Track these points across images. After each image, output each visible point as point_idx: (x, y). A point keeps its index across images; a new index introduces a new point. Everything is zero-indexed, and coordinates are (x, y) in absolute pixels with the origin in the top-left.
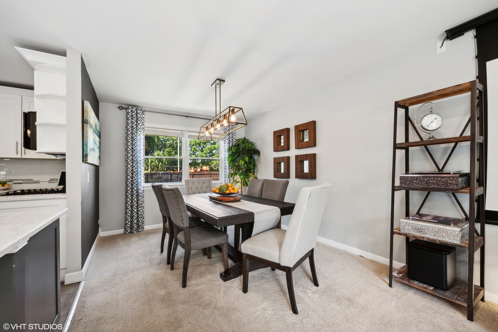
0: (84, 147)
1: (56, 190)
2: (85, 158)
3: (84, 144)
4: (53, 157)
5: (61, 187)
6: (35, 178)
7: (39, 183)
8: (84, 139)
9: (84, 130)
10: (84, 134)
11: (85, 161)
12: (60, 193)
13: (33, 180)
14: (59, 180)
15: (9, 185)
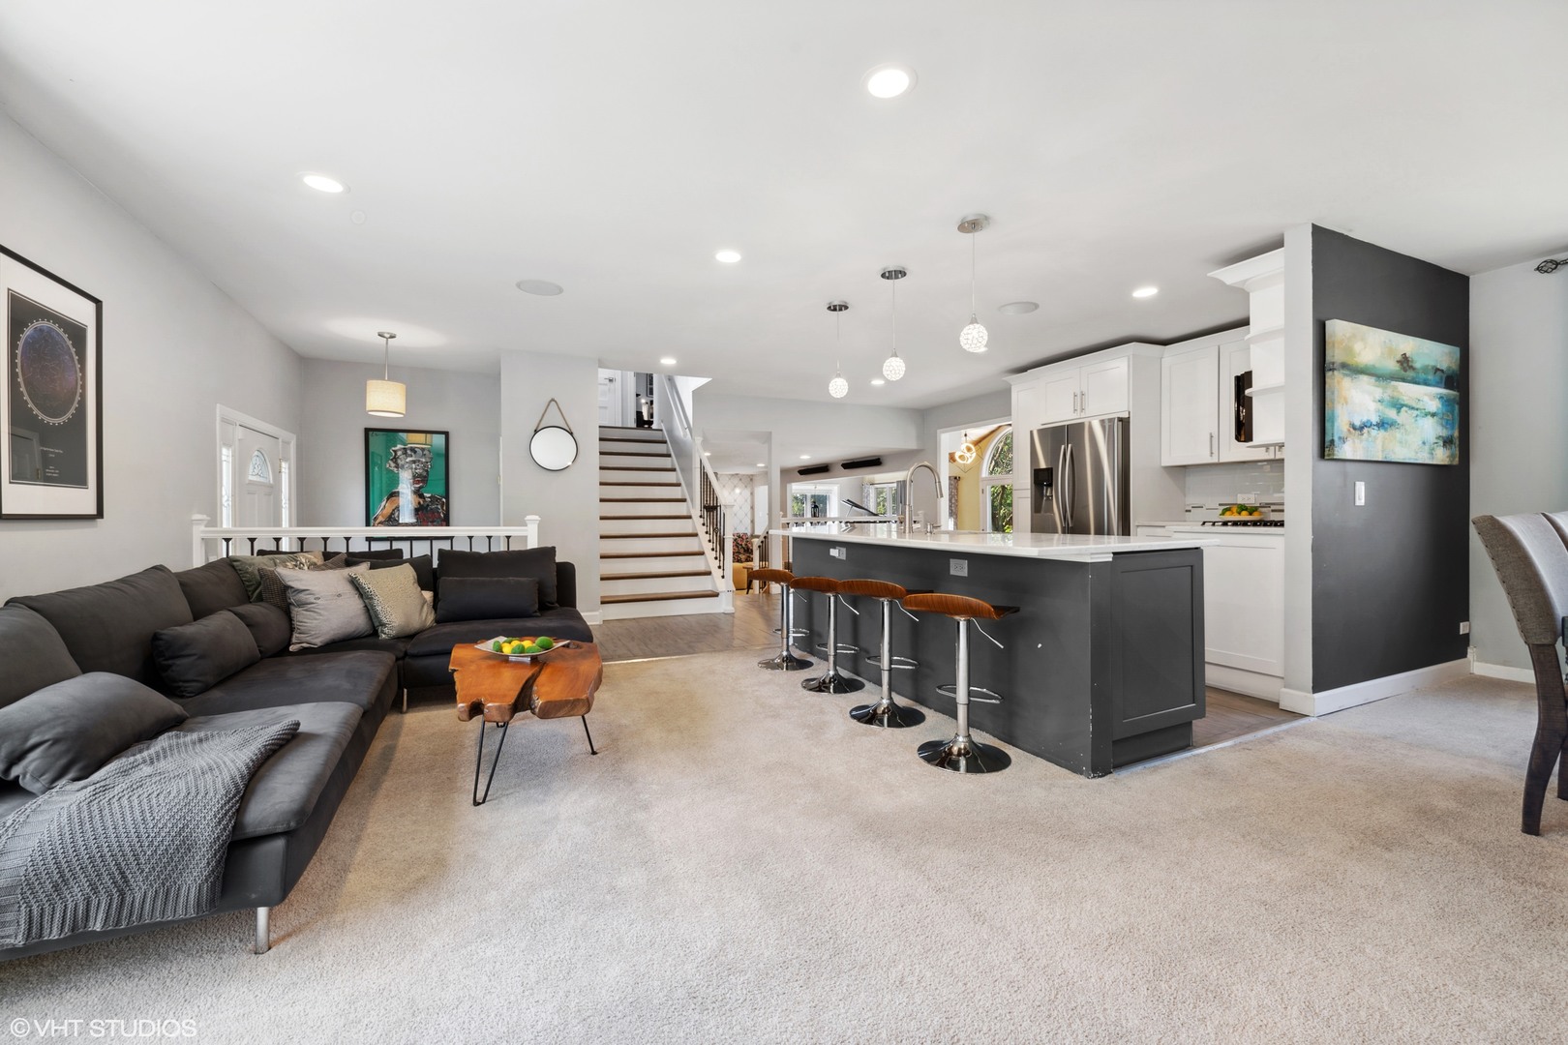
0: (1327, 424)
2: (1328, 449)
3: (1326, 419)
8: (1326, 406)
9: (1327, 386)
10: (1327, 395)
11: (1329, 455)
15: (1261, 513)
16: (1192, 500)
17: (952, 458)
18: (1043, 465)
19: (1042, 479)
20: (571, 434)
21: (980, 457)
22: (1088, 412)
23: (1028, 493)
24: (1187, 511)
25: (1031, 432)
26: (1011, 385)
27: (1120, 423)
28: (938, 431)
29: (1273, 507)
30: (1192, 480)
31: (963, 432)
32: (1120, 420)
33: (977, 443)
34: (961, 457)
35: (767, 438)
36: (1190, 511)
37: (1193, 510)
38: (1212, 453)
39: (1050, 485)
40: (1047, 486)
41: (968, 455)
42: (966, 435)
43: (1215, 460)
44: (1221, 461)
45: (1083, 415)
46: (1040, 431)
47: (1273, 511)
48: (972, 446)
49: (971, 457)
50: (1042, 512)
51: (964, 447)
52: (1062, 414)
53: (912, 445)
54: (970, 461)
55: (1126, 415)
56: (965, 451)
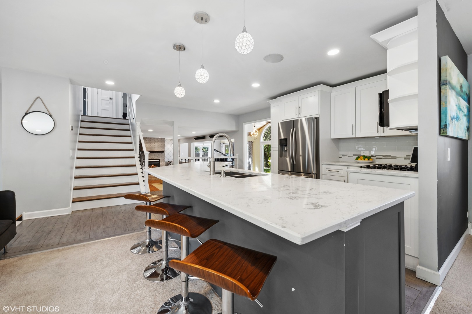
0: (442, 116)
1: (410, 167)
2: (442, 130)
3: (442, 113)
4: (407, 133)
5: (414, 165)
6: (393, 154)
7: (396, 159)
8: (441, 105)
9: (442, 94)
10: (441, 100)
11: (443, 133)
12: (413, 171)
13: (391, 156)
14: (411, 157)
15: (373, 159)
16: (342, 153)
17: (249, 135)
18: (283, 137)
19: (283, 143)
20: (51, 116)
21: (260, 134)
22: (302, 115)
23: (277, 149)
24: (340, 157)
25: (278, 123)
26: (270, 104)
27: (316, 119)
28: (243, 123)
29: (377, 157)
30: (342, 145)
31: (253, 124)
32: (316, 118)
33: (259, 129)
34: (253, 134)
35: (172, 124)
36: (341, 157)
37: (342, 157)
38: (353, 133)
39: (286, 146)
40: (285, 146)
41: (255, 133)
42: (255, 126)
43: (354, 136)
44: (357, 137)
45: (299, 116)
46: (282, 123)
47: (377, 158)
48: (257, 131)
49: (257, 134)
50: (283, 157)
51: (254, 131)
52: (291, 116)
53: (234, 129)
54: (256, 136)
55: (317, 116)
56: (255, 132)
